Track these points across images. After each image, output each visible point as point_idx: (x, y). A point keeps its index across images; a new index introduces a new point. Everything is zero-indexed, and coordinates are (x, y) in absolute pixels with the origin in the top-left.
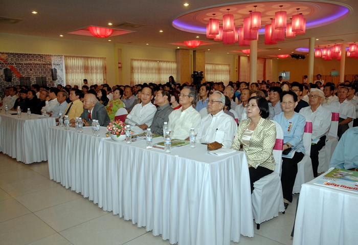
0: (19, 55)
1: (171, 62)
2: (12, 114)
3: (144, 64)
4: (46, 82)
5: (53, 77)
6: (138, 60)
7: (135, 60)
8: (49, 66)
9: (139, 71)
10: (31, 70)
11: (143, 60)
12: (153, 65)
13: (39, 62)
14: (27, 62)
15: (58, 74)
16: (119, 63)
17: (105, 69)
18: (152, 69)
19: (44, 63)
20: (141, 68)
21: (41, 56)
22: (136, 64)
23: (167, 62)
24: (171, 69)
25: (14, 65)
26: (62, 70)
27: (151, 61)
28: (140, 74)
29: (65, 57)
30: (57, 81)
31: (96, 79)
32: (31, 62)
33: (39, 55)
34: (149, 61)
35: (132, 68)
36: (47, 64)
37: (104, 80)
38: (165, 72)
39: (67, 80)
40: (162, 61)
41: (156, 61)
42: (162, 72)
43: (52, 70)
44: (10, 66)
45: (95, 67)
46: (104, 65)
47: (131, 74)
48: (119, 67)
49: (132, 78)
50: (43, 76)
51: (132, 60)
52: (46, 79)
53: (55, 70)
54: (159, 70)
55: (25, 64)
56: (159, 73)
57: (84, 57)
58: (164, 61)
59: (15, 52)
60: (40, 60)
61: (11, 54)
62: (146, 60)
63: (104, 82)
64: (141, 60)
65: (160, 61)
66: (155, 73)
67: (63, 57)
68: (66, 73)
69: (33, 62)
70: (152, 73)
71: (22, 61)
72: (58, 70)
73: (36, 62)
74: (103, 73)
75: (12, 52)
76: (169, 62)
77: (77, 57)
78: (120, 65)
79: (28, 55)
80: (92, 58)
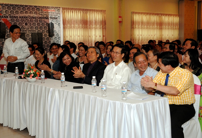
0: (14, 6)
1: (174, 15)
2: (75, 88)
3: (145, 18)
4: (42, 38)
5: (49, 32)
6: (139, 13)
7: (136, 13)
8: (45, 20)
9: (140, 26)
10: (26, 24)
11: (144, 13)
12: (154, 18)
13: (35, 15)
14: (23, 15)
15: (55, 29)
16: (120, 17)
17: (104, 24)
18: (153, 24)
19: (40, 16)
20: (142, 23)
21: (38, 8)
22: (137, 18)
23: (169, 15)
24: (173, 24)
25: (9, 19)
26: (59, 24)
27: (153, 14)
28: (140, 30)
29: (64, 9)
30: (54, 37)
31: (95, 35)
32: (27, 15)
33: (36, 7)
34: (150, 14)
35: (133, 23)
36: (44, 18)
37: (103, 36)
38: (167, 27)
39: (64, 37)
40: (164, 15)
41: (158, 14)
42: (164, 27)
43: (49, 24)
44: (3, 20)
45: (94, 22)
46: (104, 19)
47: (131, 31)
48: (120, 22)
49: (132, 34)
50: (39, 32)
51: (133, 13)
52: (42, 36)
53: (52, 24)
54: (160, 25)
55: (20, 17)
56: (161, 29)
57: (83, 10)
58: (166, 15)
59: (10, 3)
60: (36, 13)
61: (6, 5)
62: (147, 14)
63: (103, 39)
64: (142, 13)
65: (162, 14)
66: (157, 28)
67: (61, 9)
68: (64, 28)
69: (29, 14)
70: (153, 29)
71: (18, 14)
72: (55, 25)
73: (32, 15)
74: (103, 29)
75: (7, 3)
76: (171, 15)
77: (76, 9)
78: (120, 19)
79: (24, 7)
80: (91, 10)
